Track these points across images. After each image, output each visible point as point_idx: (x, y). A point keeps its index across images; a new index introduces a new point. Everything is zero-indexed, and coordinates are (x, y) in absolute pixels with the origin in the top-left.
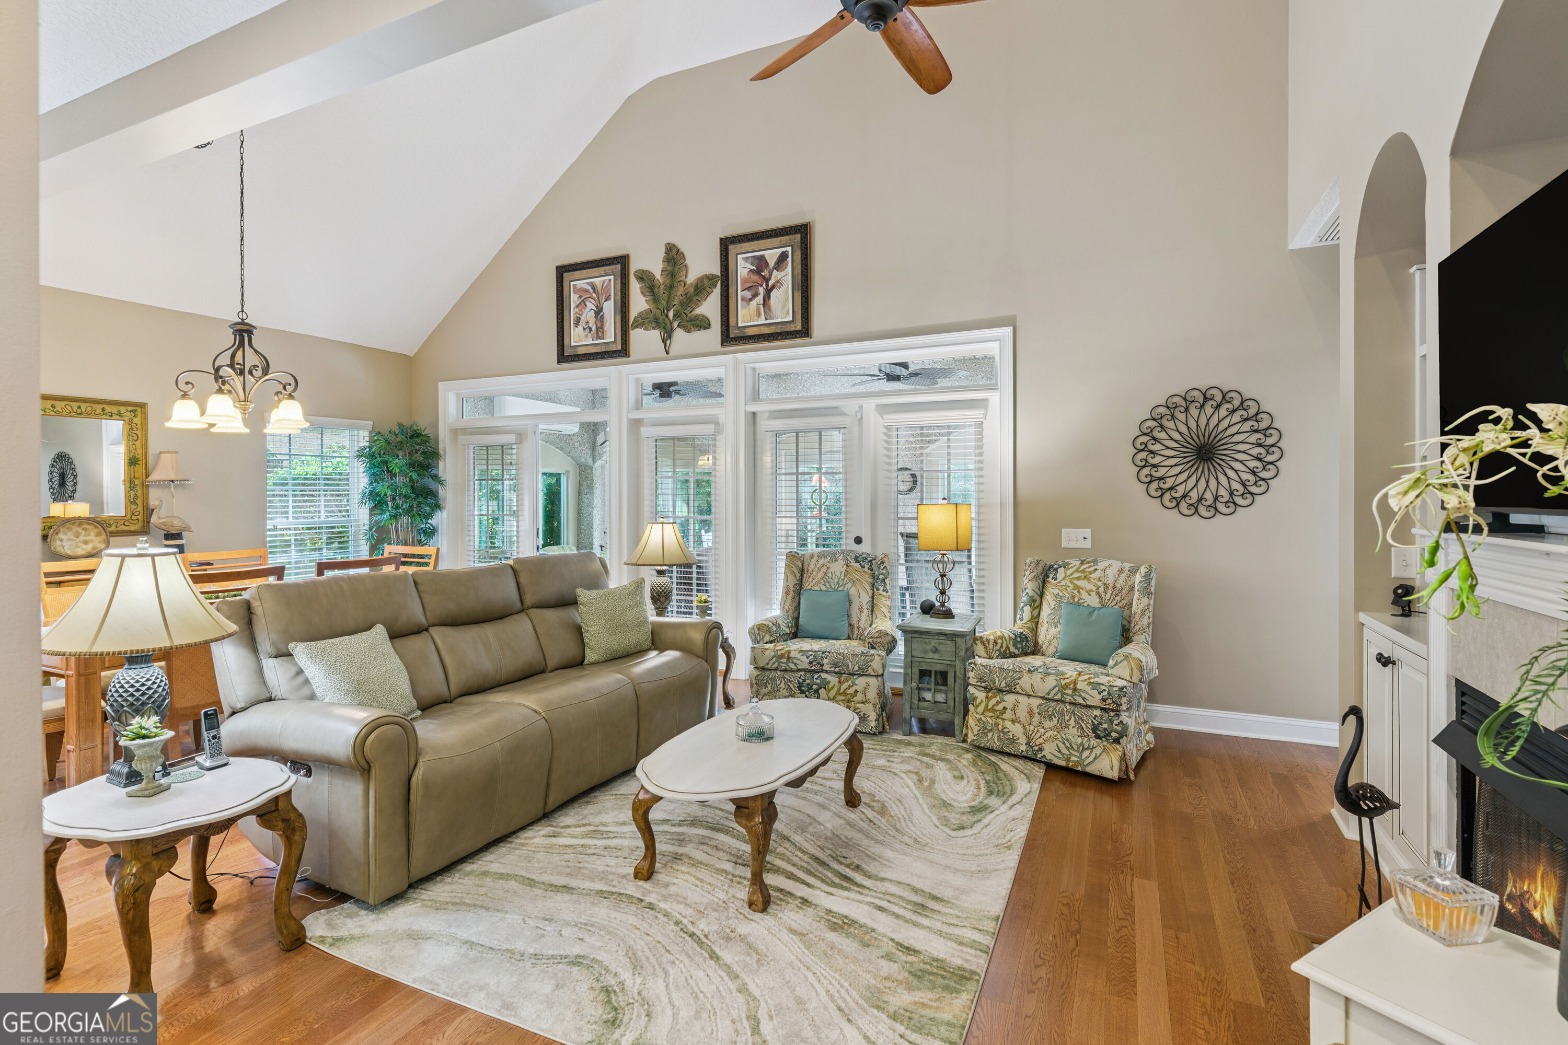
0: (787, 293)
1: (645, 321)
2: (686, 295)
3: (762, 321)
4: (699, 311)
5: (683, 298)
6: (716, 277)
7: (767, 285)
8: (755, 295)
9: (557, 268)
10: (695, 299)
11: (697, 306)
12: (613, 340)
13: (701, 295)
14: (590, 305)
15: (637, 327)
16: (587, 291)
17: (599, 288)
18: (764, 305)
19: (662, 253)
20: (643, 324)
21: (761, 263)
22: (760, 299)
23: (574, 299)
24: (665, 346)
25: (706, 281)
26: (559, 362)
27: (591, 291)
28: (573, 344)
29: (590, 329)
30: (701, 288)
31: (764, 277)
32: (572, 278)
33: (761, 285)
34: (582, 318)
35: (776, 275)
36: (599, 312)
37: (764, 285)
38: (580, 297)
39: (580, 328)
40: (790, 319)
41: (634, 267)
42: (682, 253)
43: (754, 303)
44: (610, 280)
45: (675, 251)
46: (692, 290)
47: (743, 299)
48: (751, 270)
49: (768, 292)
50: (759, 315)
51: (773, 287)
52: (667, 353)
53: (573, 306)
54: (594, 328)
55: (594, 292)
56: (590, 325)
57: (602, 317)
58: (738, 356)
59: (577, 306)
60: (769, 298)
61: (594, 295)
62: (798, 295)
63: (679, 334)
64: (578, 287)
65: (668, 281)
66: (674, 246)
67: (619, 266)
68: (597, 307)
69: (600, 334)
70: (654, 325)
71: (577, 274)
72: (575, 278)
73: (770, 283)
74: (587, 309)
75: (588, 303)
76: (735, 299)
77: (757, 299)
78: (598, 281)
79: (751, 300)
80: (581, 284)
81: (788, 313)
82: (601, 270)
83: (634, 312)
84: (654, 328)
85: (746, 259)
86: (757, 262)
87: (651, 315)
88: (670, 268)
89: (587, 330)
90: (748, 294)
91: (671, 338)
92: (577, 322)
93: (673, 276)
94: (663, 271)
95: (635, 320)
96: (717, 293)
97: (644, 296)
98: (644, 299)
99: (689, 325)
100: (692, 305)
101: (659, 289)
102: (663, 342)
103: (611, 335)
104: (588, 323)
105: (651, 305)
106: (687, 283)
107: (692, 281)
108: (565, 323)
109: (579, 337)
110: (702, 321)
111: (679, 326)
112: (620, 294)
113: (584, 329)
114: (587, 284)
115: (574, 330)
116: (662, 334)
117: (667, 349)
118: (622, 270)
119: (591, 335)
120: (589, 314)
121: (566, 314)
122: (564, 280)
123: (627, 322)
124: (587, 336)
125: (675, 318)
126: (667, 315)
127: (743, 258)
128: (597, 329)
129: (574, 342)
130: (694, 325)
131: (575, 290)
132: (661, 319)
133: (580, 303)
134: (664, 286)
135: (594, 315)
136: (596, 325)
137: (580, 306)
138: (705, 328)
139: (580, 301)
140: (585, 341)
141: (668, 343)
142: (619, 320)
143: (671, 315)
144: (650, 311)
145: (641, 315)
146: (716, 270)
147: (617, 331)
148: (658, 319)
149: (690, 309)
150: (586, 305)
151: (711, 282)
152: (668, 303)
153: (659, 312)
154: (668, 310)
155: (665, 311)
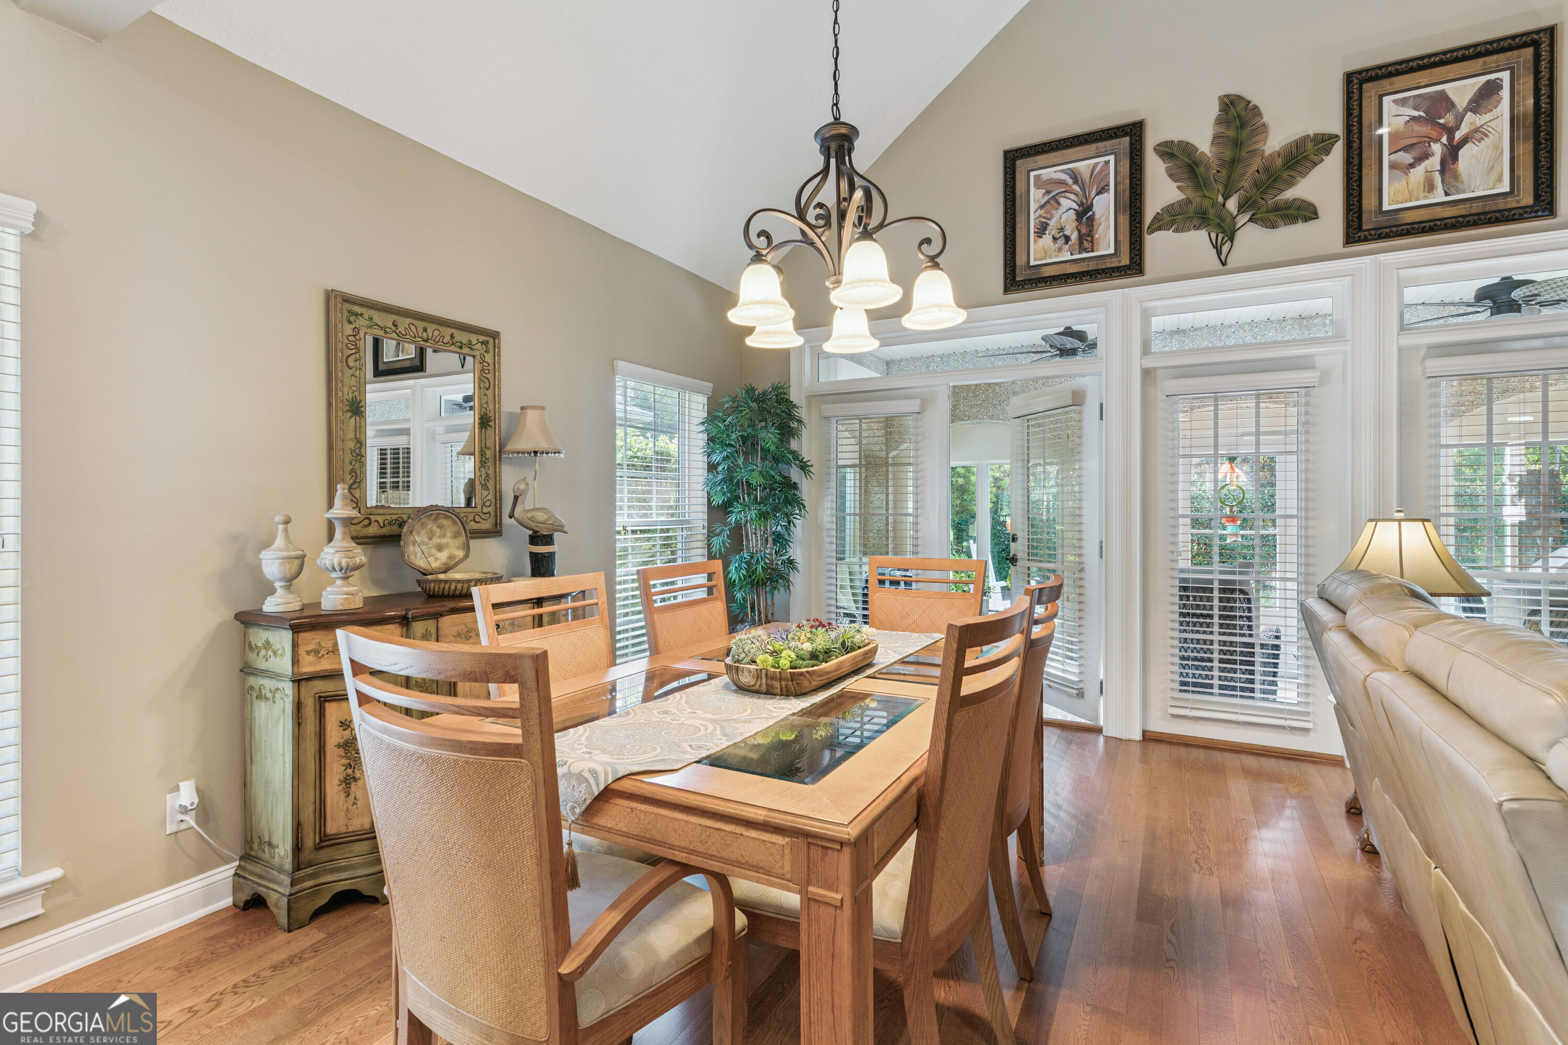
0: (1497, 147)
1: (1172, 218)
2: (1267, 170)
3: (1439, 196)
4: (1290, 194)
5: (1263, 177)
6: (1333, 138)
7: (1451, 138)
8: (1425, 156)
9: (1006, 153)
10: (1285, 175)
11: (1290, 184)
12: (1111, 250)
13: (1300, 168)
14: (1068, 204)
15: (1159, 229)
16: (1062, 183)
17: (1086, 175)
18: (1442, 171)
19: (1214, 110)
20: (1173, 222)
22: (1434, 162)
23: (1036, 196)
24: (1219, 253)
25: (1310, 145)
26: (1007, 290)
27: (1070, 181)
28: (1032, 263)
29: (1067, 239)
30: (1301, 156)
31: (1444, 127)
32: (1033, 166)
33: (1437, 140)
34: (1052, 223)
35: (1470, 121)
36: (1084, 213)
37: (1444, 140)
38: (1048, 192)
39: (1047, 239)
40: (1506, 189)
41: (1152, 139)
42: (1256, 107)
43: (1418, 172)
44: (1107, 163)
45: (1240, 107)
46: (1279, 162)
47: (1393, 166)
48: (1413, 119)
49: (1452, 153)
50: (1430, 187)
51: (1465, 141)
52: (1224, 264)
53: (1033, 206)
54: (1074, 237)
55: (1076, 182)
56: (1067, 233)
57: (1091, 219)
58: (1382, 257)
59: (1042, 207)
60: (1455, 158)
61: (1076, 188)
62: (1526, 149)
63: (1250, 238)
64: (1045, 178)
65: (1228, 153)
66: (1240, 98)
67: (1127, 139)
68: (1081, 204)
69: (1086, 244)
70: (1196, 222)
71: (1043, 159)
72: (1039, 164)
73: (1458, 135)
74: (1061, 211)
75: (1062, 201)
76: (1375, 168)
77: (1426, 164)
78: (1083, 167)
79: (1412, 166)
80: (1048, 173)
81: (1500, 179)
82: (1092, 148)
83: (1152, 207)
84: (1197, 228)
85: (1402, 102)
86: (1426, 104)
87: (1191, 208)
88: (1231, 133)
89: (1062, 241)
90: (1406, 158)
91: (1232, 239)
92: (1042, 230)
93: (1237, 144)
94: (1217, 139)
95: (1157, 218)
96: (1334, 162)
97: (1176, 181)
98: (1174, 185)
99: (1272, 216)
100: (1278, 185)
101: (1208, 167)
102: (1215, 247)
103: (1109, 246)
104: (1062, 229)
105: (1190, 193)
106: (1267, 153)
107: (1277, 148)
108: (1018, 233)
109: (1045, 253)
110: (1299, 209)
111: (1250, 220)
112: (1128, 181)
113: (1055, 239)
114: (1063, 171)
115: (1035, 241)
116: (1213, 236)
117: (1223, 257)
118: (1131, 144)
119: (1067, 247)
120: (1064, 216)
121: (1020, 219)
122: (1018, 170)
123: (1141, 222)
124: (1060, 249)
125: (1242, 208)
126: (1224, 205)
127: (1395, 101)
128: (1081, 238)
129: (1035, 260)
130: (1282, 217)
131: (1039, 183)
132: (1212, 213)
133: (1048, 202)
134: (1217, 162)
135: (1074, 217)
136: (1079, 231)
137: (1048, 206)
138: (1306, 219)
139: (1047, 198)
140: (1056, 256)
141: (1225, 248)
142: (1125, 220)
143: (1232, 205)
144: (1188, 201)
145: (1168, 210)
146: (1334, 124)
147: (1121, 238)
148: (1205, 213)
149: (1274, 192)
150: (1059, 204)
151: (1323, 143)
152: (1226, 187)
153: (1206, 203)
154: (1226, 198)
155: (1220, 199)
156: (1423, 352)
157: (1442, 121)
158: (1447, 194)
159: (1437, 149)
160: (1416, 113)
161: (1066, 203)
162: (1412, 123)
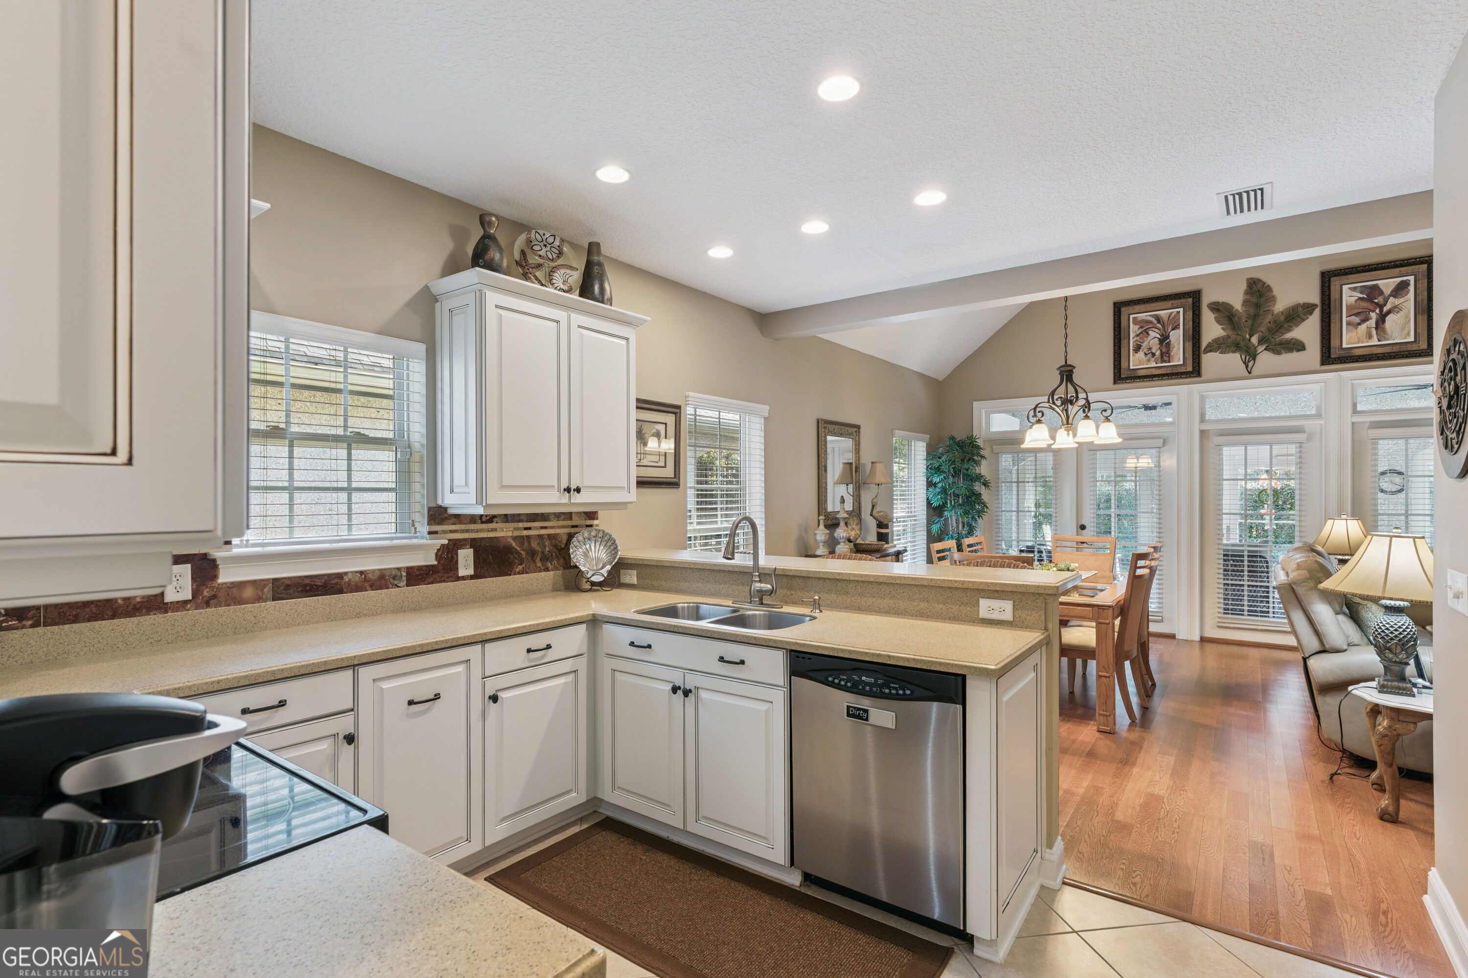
0: (1407, 317)
1: (1218, 346)
2: (1275, 322)
3: (1375, 341)
4: (1289, 336)
5: (1273, 325)
6: (1314, 306)
7: (1381, 310)
8: (1367, 319)
9: (1115, 304)
10: (1286, 325)
11: (1289, 330)
12: (1181, 362)
13: (1296, 322)
14: (1154, 334)
15: (1211, 351)
16: (1151, 322)
17: (1166, 319)
18: (1377, 328)
19: (1243, 287)
20: (1219, 348)
21: (1373, 293)
22: (1372, 323)
23: (1134, 329)
24: (1247, 367)
25: (1300, 309)
26: (1115, 382)
27: (1155, 322)
28: (1131, 367)
29: (1154, 355)
30: (1296, 314)
31: (1377, 304)
32: (1131, 311)
33: (1373, 311)
34: (1144, 345)
35: (1392, 302)
36: (1164, 340)
37: (1378, 311)
38: (1141, 327)
39: (1141, 354)
40: (1412, 340)
41: (1206, 300)
42: (1269, 286)
43: (1363, 327)
44: (1178, 312)
45: (1260, 285)
46: (1282, 318)
47: (1348, 324)
48: (1360, 298)
49: (1383, 317)
50: (1370, 337)
51: (1389, 312)
52: (1250, 373)
53: (1132, 335)
54: (1158, 353)
55: (1159, 322)
56: (1154, 351)
57: (1169, 344)
58: (1342, 373)
59: (1138, 335)
60: (1384, 321)
61: (1159, 325)
62: (1423, 319)
63: (1265, 359)
64: (1139, 319)
65: (1252, 311)
66: (1259, 280)
67: (1191, 300)
68: (1162, 335)
69: (1165, 358)
70: (1233, 349)
71: (1137, 308)
72: (1135, 311)
73: (1385, 309)
74: (1149, 338)
75: (1150, 332)
76: (1338, 325)
77: (1367, 323)
78: (1163, 313)
79: (1359, 324)
80: (1141, 316)
81: (1409, 335)
82: (1169, 303)
83: (1206, 339)
84: (1234, 352)
85: (1354, 289)
86: (1367, 291)
87: (1230, 341)
88: (1254, 300)
89: (1150, 355)
90: (1356, 320)
91: (1254, 359)
92: (1138, 348)
93: (1257, 306)
94: (1245, 303)
95: (1209, 345)
96: (1315, 319)
97: (1220, 325)
98: (1220, 327)
99: (1278, 348)
100: (1282, 330)
101: (1240, 318)
102: (1245, 363)
103: (1179, 359)
104: (1150, 349)
105: (1230, 332)
106: (1275, 312)
107: (1281, 309)
108: (1122, 349)
109: (1140, 361)
110: (1294, 344)
111: (1265, 349)
112: (1191, 323)
113: (1146, 354)
114: (1150, 316)
115: (1133, 355)
116: (1243, 357)
117: (1249, 369)
118: (1193, 303)
119: (1153, 359)
120: (1152, 342)
121: (1124, 343)
122: (1122, 314)
123: (1199, 347)
124: (1149, 360)
125: (1261, 342)
126: (1250, 340)
127: (1350, 288)
128: (1162, 354)
129: (1133, 365)
130: (1284, 348)
131: (1136, 322)
132: (1242, 344)
133: (1141, 333)
134: (1245, 316)
135: (1158, 342)
136: (1161, 351)
137: (1141, 335)
138: (1298, 350)
139: (1141, 330)
140: (1147, 364)
141: (1250, 364)
142: (1189, 346)
143: (1254, 340)
144: (1228, 337)
145: (1216, 341)
146: (1313, 297)
147: (1187, 355)
148: (1238, 344)
149: (1279, 334)
150: (1148, 334)
151: (1308, 308)
152: (1251, 330)
153: (1239, 338)
154: (1251, 336)
155: (1248, 336)
156: (1368, 424)
157: (1376, 301)
158: (1379, 340)
159: (1373, 315)
160: (1361, 296)
161: (1152, 334)
162: (1359, 301)
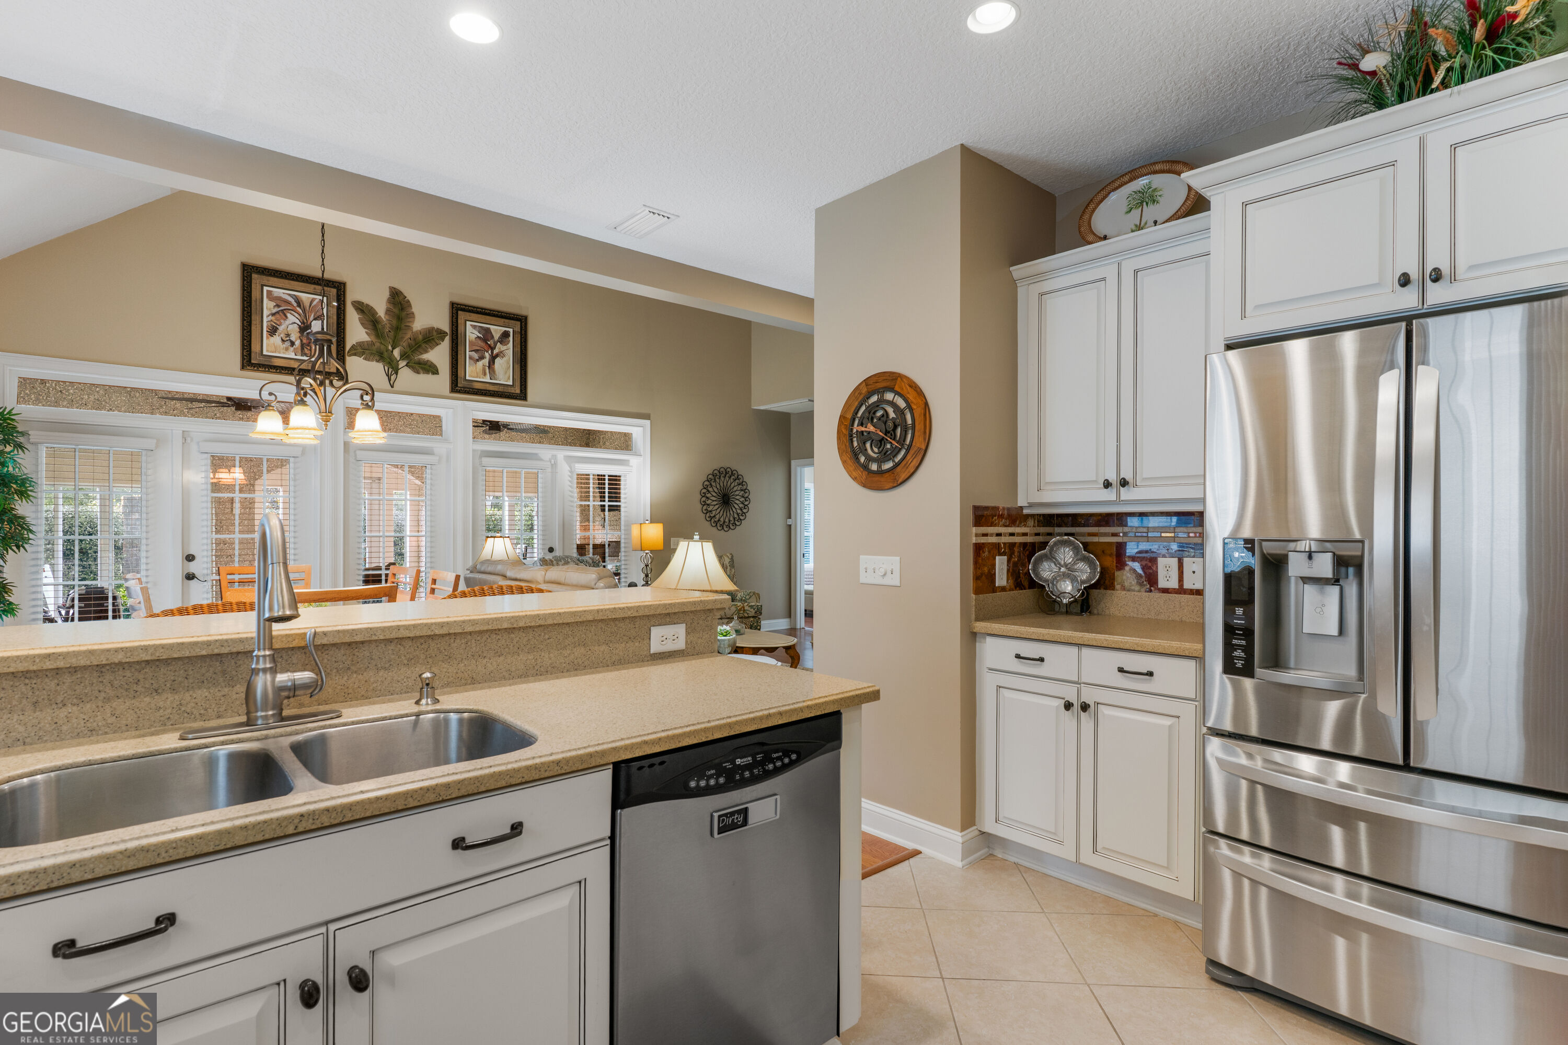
0: (508, 363)
1: (361, 350)
2: (415, 339)
3: (487, 379)
4: (425, 357)
5: (412, 342)
6: (445, 333)
7: (492, 353)
8: (482, 358)
9: (243, 265)
10: (424, 346)
11: (426, 352)
13: (431, 345)
14: (293, 318)
15: (355, 354)
16: (289, 303)
17: (307, 304)
18: (489, 367)
19: (387, 294)
20: (363, 353)
21: (486, 335)
22: (486, 361)
23: (268, 306)
24: (390, 380)
25: (435, 333)
26: (243, 367)
27: (295, 304)
28: (265, 353)
29: (293, 344)
30: (431, 338)
31: (489, 346)
32: (265, 282)
33: (487, 352)
34: (281, 328)
35: (499, 348)
36: (305, 329)
37: (490, 352)
38: (278, 306)
39: (276, 339)
40: (511, 383)
41: (351, 296)
42: (408, 301)
43: (480, 364)
44: (322, 301)
45: (400, 297)
46: (420, 337)
47: (470, 358)
48: (478, 337)
49: (493, 359)
50: (485, 374)
51: (497, 356)
52: (392, 387)
53: (266, 313)
54: (298, 343)
55: (299, 305)
56: (293, 339)
58: (466, 403)
59: (273, 315)
60: (494, 363)
61: (298, 309)
62: (518, 367)
63: (406, 375)
64: (275, 295)
65: (394, 323)
66: (400, 292)
68: (303, 323)
70: (376, 357)
71: (274, 280)
72: (270, 283)
73: (495, 352)
74: (287, 322)
75: (289, 315)
76: (463, 357)
77: (483, 361)
78: (304, 296)
79: (478, 360)
80: (278, 292)
81: (509, 378)
82: (311, 287)
83: (351, 340)
84: (378, 361)
85: (474, 327)
86: (483, 332)
87: (374, 348)
88: (396, 311)
89: (288, 344)
90: (476, 356)
91: (397, 373)
92: (273, 331)
93: (400, 319)
94: (388, 311)
95: (353, 347)
96: (445, 345)
97: (365, 328)
98: (364, 330)
99: (417, 366)
100: (420, 350)
101: (384, 327)
102: (387, 375)
104: (288, 335)
105: (373, 338)
106: (415, 329)
107: (419, 328)
108: (253, 328)
109: (275, 347)
110: (430, 366)
111: (406, 365)
112: (335, 317)
113: (283, 341)
114: (289, 295)
115: (267, 338)
116: (386, 368)
117: (392, 382)
118: (338, 295)
119: (292, 349)
120: (291, 327)
121: (255, 319)
122: (253, 281)
123: (344, 347)
124: (287, 349)
125: (404, 356)
126: (392, 352)
127: (471, 325)
128: (302, 345)
129: (267, 351)
130: (422, 368)
131: (270, 297)
132: (385, 355)
133: (278, 312)
134: (388, 325)
135: (298, 330)
136: (301, 341)
137: (277, 316)
138: (434, 373)
139: (276, 310)
140: (284, 353)
141: (393, 378)
143: (396, 353)
144: (373, 343)
145: (360, 344)
146: (445, 326)
148: (382, 354)
149: (418, 353)
150: (286, 317)
151: (441, 334)
152: (394, 341)
153: (382, 347)
154: (393, 349)
155: (390, 348)
156: (479, 453)
157: (489, 343)
158: (491, 379)
159: (487, 355)
160: (480, 335)
161: (291, 318)
162: (477, 339)
